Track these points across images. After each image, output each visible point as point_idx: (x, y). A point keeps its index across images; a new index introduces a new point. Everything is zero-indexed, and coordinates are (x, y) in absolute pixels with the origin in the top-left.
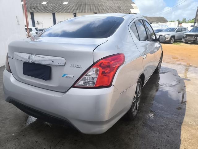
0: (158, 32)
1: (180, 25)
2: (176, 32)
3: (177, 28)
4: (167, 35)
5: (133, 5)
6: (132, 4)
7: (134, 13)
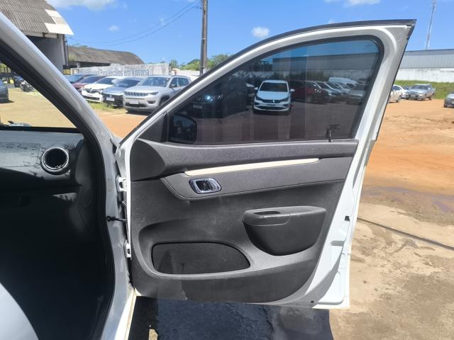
0: (127, 87)
1: (173, 73)
2: (170, 87)
3: (169, 79)
4: (151, 94)
5: (50, 13)
6: (47, 11)
7: (58, 34)
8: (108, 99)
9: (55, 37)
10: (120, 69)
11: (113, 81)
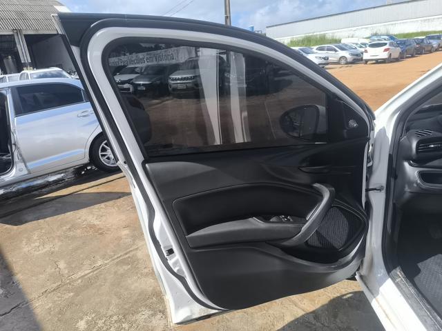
5: (59, 9)
6: (56, 7)
8: (139, 88)
10: (141, 57)
11: (137, 70)
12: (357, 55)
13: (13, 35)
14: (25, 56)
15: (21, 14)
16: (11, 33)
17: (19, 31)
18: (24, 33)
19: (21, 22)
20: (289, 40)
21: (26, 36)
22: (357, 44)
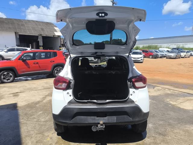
6: (55, 28)
7: (58, 36)
9: (57, 36)
12: (162, 55)
13: (38, 36)
14: (41, 43)
15: (42, 29)
16: (38, 35)
17: (41, 35)
18: (42, 35)
19: (42, 32)
20: (142, 46)
21: (43, 36)
22: (164, 51)
